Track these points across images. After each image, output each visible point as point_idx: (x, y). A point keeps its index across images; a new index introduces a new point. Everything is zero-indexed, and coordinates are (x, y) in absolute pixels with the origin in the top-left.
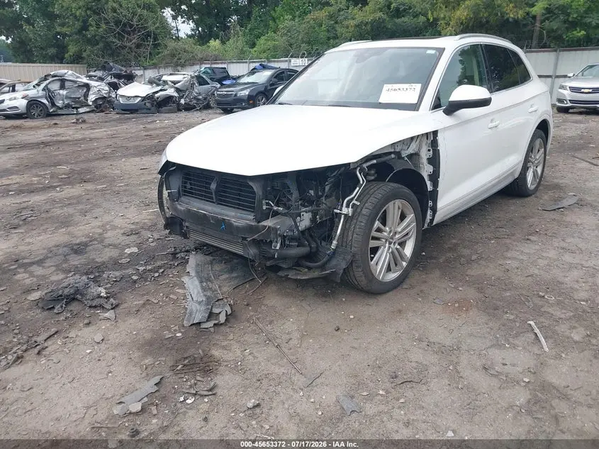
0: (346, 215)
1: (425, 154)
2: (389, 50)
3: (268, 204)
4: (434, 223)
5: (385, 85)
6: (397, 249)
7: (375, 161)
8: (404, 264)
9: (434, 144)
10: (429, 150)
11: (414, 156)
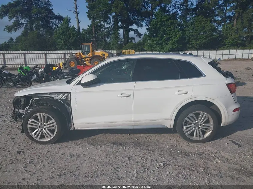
4: (75, 129)
7: (38, 98)
8: (52, 137)
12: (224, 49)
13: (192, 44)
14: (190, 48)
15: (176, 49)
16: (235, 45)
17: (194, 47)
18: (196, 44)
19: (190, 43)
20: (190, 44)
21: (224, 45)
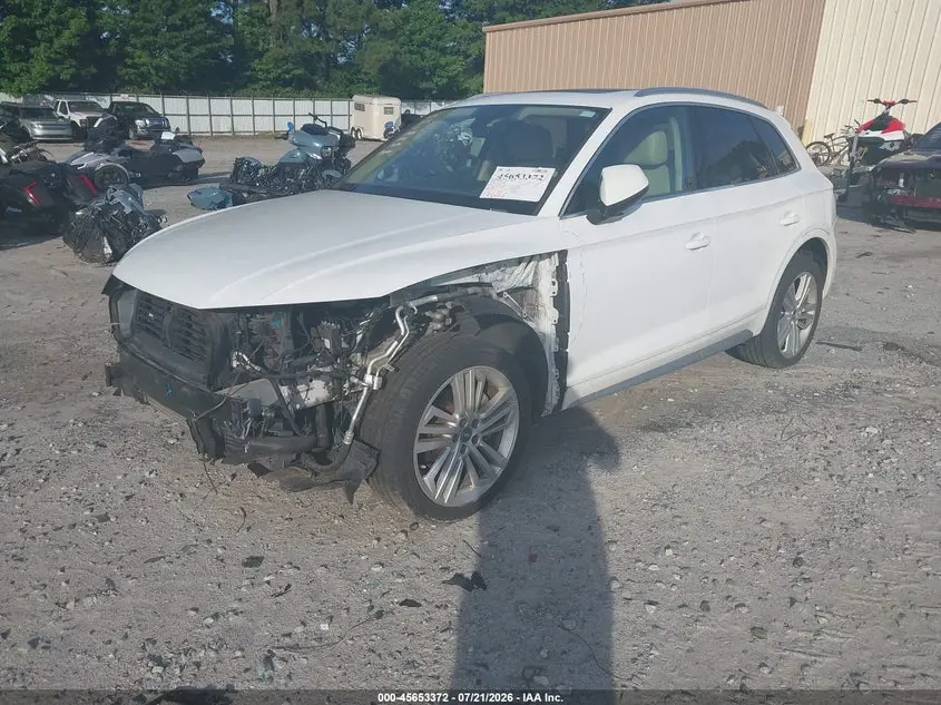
0: (370, 387)
1: (547, 289)
2: (529, 109)
3: (238, 358)
4: (565, 407)
5: (498, 168)
6: (479, 448)
7: (435, 298)
8: (498, 470)
9: (561, 273)
10: (554, 283)
11: (523, 292)
12: (254, 97)
13: (134, 66)
14: (130, 82)
15: (71, 85)
16: (286, 83)
17: (144, 77)
18: (155, 68)
19: (129, 61)
20: (126, 66)
21: (253, 80)
